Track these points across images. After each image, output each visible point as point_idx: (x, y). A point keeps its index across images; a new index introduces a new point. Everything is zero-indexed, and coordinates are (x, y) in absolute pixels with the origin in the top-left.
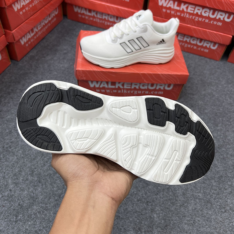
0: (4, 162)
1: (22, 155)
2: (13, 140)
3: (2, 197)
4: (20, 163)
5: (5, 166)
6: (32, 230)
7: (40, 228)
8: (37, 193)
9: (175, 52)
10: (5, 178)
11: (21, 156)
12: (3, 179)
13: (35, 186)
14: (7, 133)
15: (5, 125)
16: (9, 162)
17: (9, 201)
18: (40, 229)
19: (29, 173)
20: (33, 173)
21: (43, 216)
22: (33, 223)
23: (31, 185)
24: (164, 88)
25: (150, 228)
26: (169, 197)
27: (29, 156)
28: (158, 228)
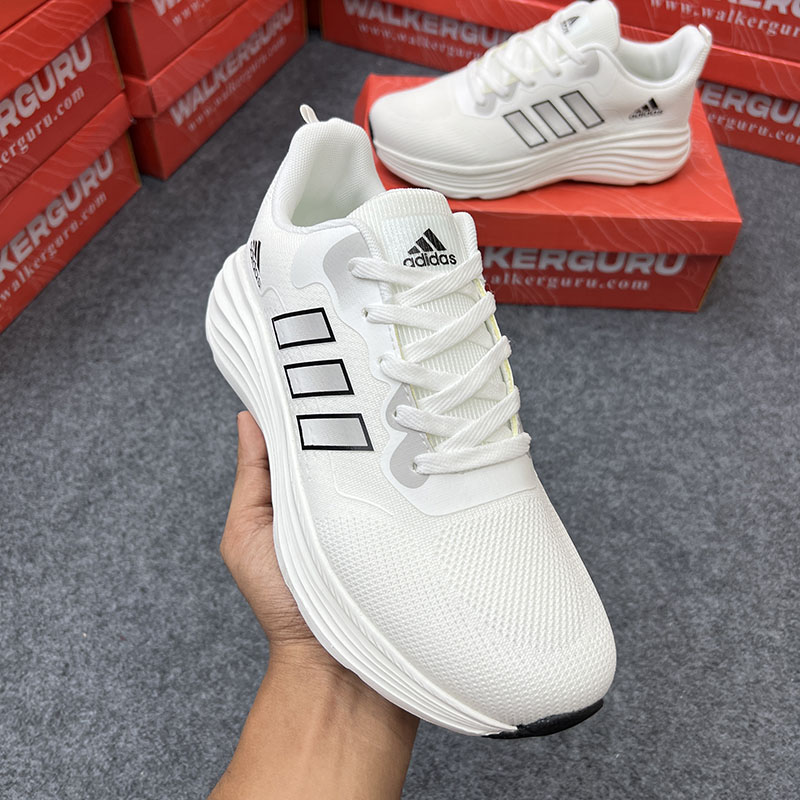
0: (122, 502)
1: (179, 481)
2: (150, 431)
3: (119, 609)
4: (171, 506)
5: (126, 513)
6: (211, 719)
7: (236, 714)
8: (225, 602)
9: (693, 147)
10: (126, 551)
11: (174, 482)
12: (122, 553)
13: (221, 581)
14: (131, 408)
15: (126, 383)
16: (138, 501)
17: (140, 624)
18: (237, 717)
19: (200, 538)
20: (213, 537)
21: (246, 675)
22: (215, 696)
23: (208, 577)
24: (653, 268)
25: (597, 735)
26: (666, 635)
27: (200, 483)
28: (625, 737)
